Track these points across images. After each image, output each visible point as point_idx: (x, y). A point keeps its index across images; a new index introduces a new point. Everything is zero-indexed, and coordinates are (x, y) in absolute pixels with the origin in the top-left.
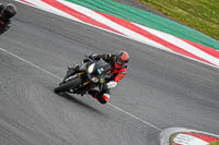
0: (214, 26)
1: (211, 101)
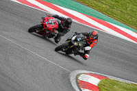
1: (101, 53)
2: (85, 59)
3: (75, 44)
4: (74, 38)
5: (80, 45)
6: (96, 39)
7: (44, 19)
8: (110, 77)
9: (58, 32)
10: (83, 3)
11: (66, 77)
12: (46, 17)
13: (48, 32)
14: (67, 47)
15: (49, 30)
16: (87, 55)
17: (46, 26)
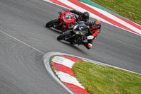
2: (88, 48)
3: (77, 33)
4: (75, 27)
5: (82, 34)
12: (63, 12)
13: (65, 26)
14: (68, 36)
15: (66, 24)
16: (90, 44)
17: (63, 21)
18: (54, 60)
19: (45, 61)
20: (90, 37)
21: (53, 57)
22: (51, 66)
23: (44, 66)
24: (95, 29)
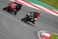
0: (52, 3)
3: (30, 17)
5: (32, 18)
6: (39, 15)
7: (10, 4)
8: (54, 33)
9: (16, 10)
10: (43, 2)
11: (36, 33)
17: (11, 7)
18: (42, 34)
19: (38, 34)
20: (35, 19)
21: (41, 33)
22: (41, 36)
23: (38, 36)
24: (38, 15)
